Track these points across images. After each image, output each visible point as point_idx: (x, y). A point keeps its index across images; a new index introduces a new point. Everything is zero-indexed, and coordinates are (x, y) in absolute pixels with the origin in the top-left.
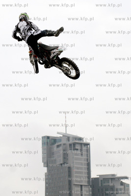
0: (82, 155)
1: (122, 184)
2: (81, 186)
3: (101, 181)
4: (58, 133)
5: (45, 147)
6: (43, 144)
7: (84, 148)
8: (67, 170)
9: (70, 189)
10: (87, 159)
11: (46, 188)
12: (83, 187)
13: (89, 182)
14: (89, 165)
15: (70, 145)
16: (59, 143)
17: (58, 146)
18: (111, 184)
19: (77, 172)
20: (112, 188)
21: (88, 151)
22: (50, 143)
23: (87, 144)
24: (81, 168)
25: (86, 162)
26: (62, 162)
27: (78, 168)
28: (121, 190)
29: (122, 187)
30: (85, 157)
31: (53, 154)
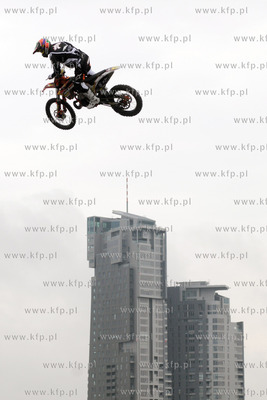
0: (152, 248)
1: (217, 297)
2: (151, 300)
3: (184, 292)
4: (114, 212)
5: (93, 234)
6: (90, 229)
7: (157, 238)
8: (127, 273)
9: (132, 304)
10: (161, 256)
11: (93, 303)
12: (154, 302)
13: (163, 294)
14: (163, 265)
15: (134, 232)
16: (116, 229)
17: (114, 234)
18: (199, 298)
19: (143, 278)
20: (201, 304)
21: (163, 242)
22: (100, 229)
23: (162, 232)
24: (151, 271)
25: (159, 261)
26: (119, 261)
27: (146, 271)
28: (215, 307)
29: (218, 303)
30: (157, 253)
31: (105, 246)
